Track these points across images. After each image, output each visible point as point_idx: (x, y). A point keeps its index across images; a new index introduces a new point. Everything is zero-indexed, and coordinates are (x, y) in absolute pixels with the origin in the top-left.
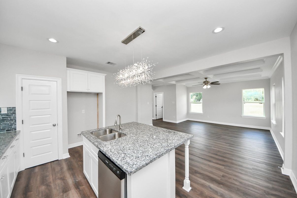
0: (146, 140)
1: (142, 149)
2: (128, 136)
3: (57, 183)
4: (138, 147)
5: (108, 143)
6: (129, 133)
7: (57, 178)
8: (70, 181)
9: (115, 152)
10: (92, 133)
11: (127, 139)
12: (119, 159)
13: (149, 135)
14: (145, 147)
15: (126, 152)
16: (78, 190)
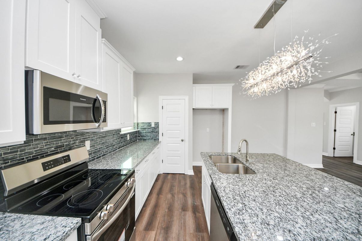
0: (295, 196)
1: (281, 211)
2: (258, 175)
3: (179, 196)
4: (272, 202)
5: (224, 176)
6: (261, 171)
7: (180, 191)
8: (190, 201)
9: (230, 194)
10: (210, 157)
11: (255, 181)
12: (232, 209)
13: (304, 186)
14: (289, 211)
15: (246, 203)
16: (195, 215)
